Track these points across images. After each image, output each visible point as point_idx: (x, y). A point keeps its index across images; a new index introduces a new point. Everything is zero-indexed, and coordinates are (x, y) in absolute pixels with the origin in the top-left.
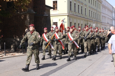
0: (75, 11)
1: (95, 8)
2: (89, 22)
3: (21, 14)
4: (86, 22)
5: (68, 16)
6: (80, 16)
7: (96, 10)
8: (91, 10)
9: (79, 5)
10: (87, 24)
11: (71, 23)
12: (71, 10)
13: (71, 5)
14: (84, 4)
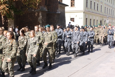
0: (91, 8)
1: (111, 5)
2: (104, 18)
3: (35, 11)
4: (102, 19)
5: (84, 12)
6: (95, 12)
7: (112, 7)
8: (107, 7)
9: (95, 3)
10: (103, 20)
11: (86, 19)
12: (87, 7)
13: (87, 2)
14: (100, 2)
